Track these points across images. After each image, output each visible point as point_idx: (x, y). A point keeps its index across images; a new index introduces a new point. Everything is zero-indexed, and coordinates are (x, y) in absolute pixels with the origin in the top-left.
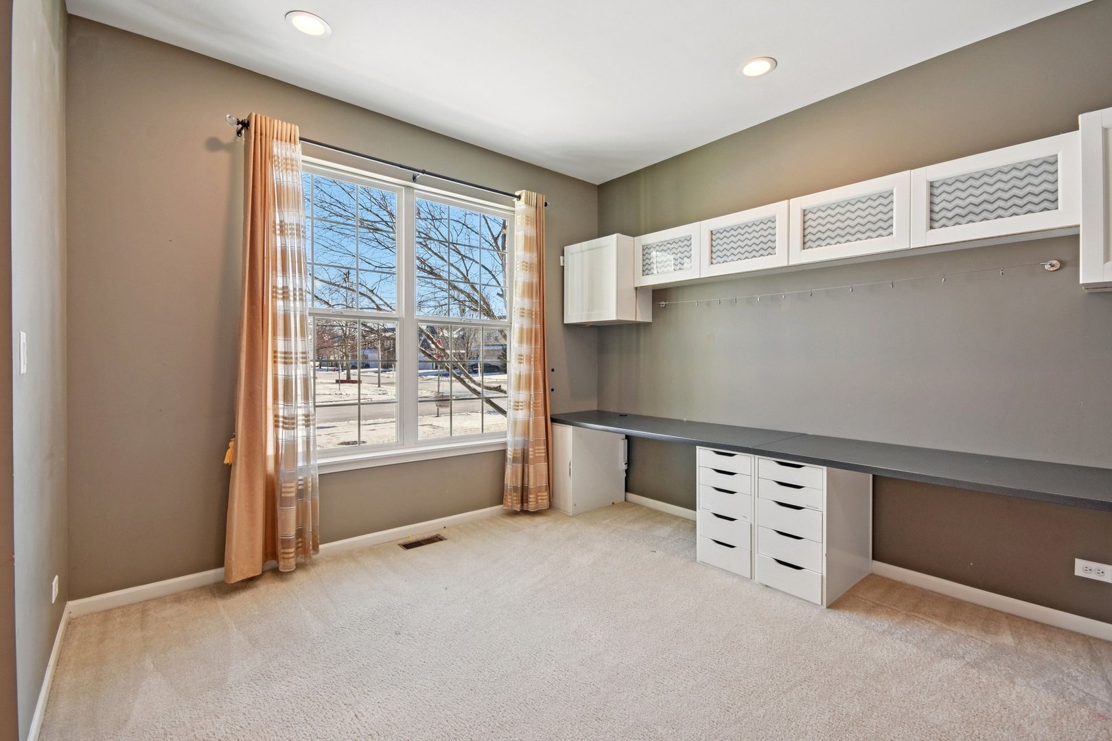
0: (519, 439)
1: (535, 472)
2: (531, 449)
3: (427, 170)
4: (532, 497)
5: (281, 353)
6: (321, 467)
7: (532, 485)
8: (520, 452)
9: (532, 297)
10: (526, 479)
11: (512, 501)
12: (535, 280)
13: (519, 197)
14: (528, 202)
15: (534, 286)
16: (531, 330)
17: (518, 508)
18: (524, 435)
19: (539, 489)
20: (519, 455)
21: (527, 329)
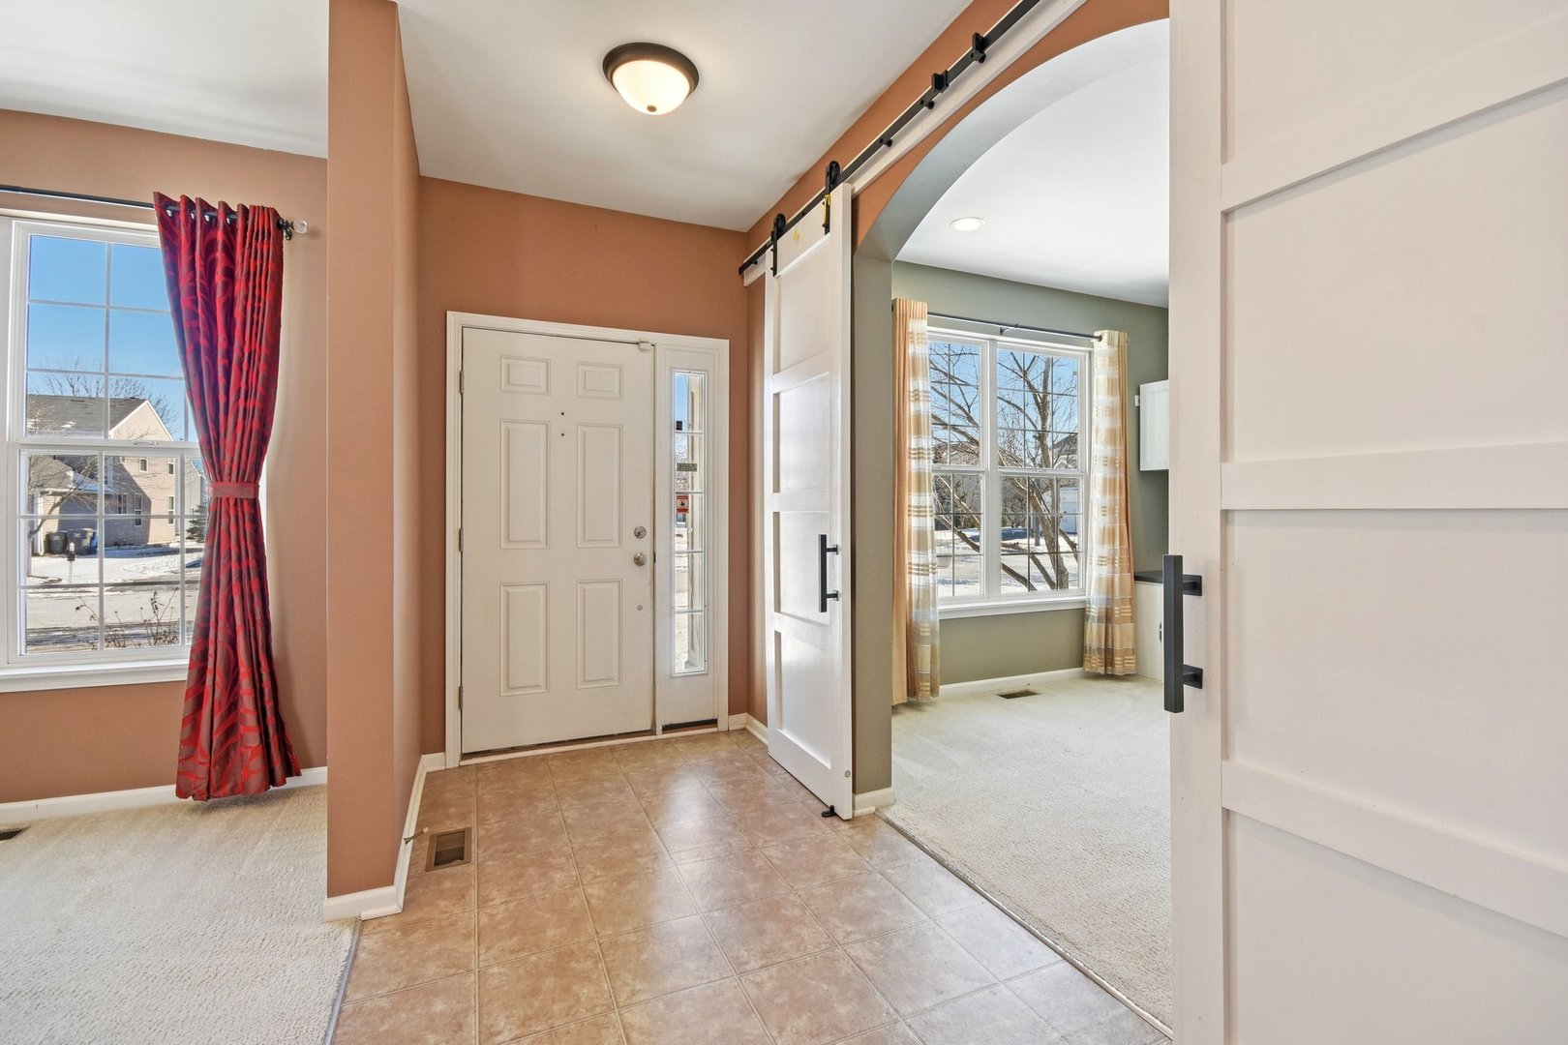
0: (1104, 596)
1: (1121, 633)
2: (1117, 608)
3: (1020, 324)
4: (1118, 659)
5: (915, 507)
6: (941, 612)
7: (1117, 647)
8: (1104, 611)
9: (1115, 444)
10: (1110, 640)
11: (1095, 663)
12: (1118, 426)
13: (1100, 338)
14: (1110, 343)
15: (1118, 432)
16: (1115, 480)
17: (1102, 671)
18: (1108, 593)
19: (1125, 652)
20: (1103, 614)
21: (1110, 479)
